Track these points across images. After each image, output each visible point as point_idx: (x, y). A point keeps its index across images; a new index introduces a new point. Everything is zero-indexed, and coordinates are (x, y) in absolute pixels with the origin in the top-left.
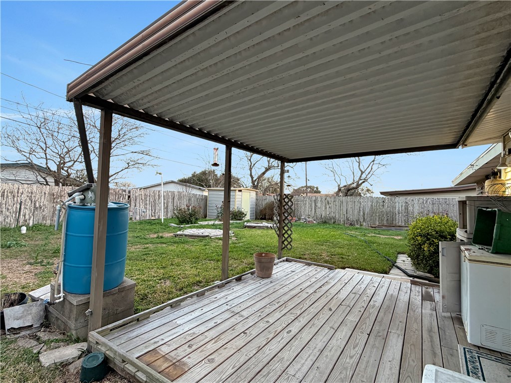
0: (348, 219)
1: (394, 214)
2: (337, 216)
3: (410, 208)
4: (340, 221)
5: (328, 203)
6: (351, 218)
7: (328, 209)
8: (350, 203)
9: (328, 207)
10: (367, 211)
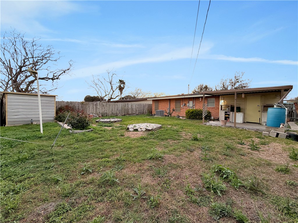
0: (112, 113)
1: (128, 109)
2: (108, 112)
3: (133, 107)
4: (109, 114)
5: (103, 106)
6: (114, 113)
7: (103, 109)
8: (113, 106)
9: (103, 108)
10: (120, 109)
